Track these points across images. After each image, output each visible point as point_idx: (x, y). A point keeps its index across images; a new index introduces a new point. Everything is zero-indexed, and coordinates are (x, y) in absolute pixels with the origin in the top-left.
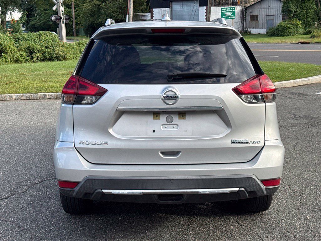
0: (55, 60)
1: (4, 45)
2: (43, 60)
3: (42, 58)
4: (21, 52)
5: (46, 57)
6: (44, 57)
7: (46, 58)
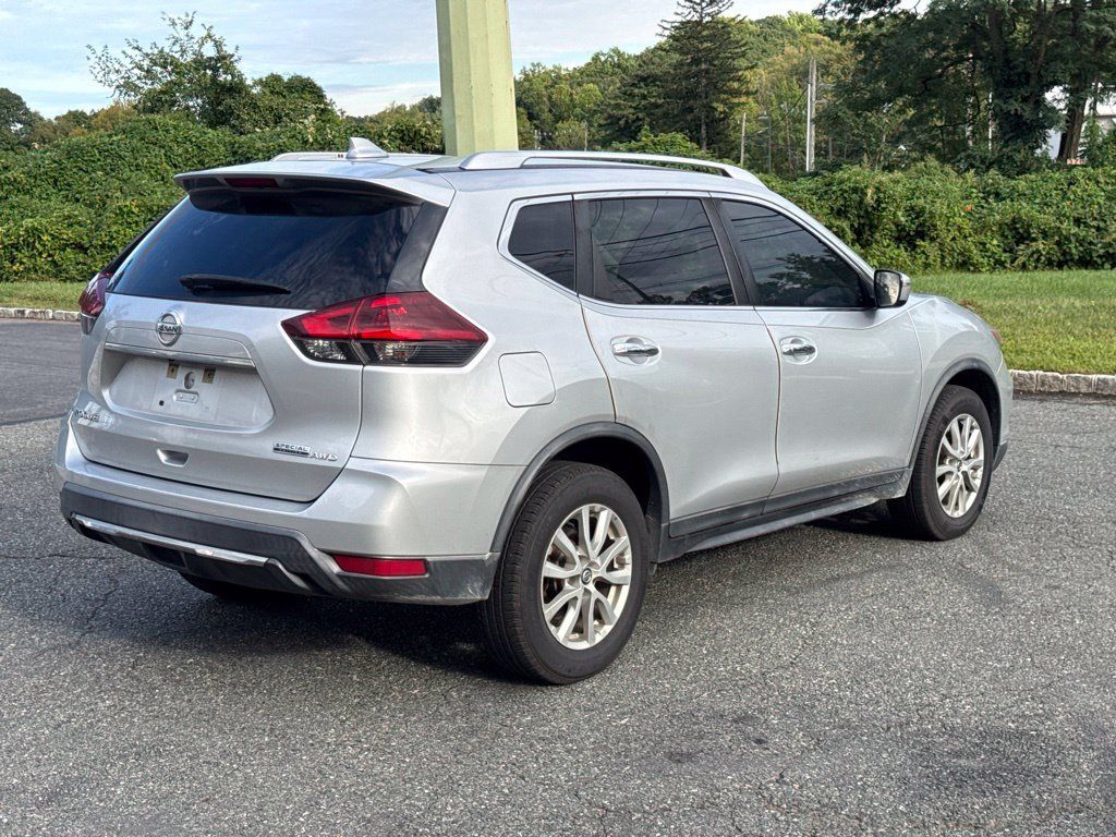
0: (1102, 265)
1: (930, 212)
2: (1060, 265)
3: (1055, 258)
4: (986, 235)
5: (1071, 255)
6: (1064, 253)
7: (1068, 258)
